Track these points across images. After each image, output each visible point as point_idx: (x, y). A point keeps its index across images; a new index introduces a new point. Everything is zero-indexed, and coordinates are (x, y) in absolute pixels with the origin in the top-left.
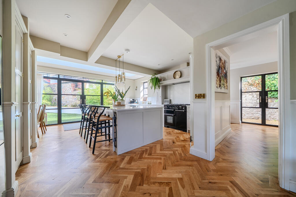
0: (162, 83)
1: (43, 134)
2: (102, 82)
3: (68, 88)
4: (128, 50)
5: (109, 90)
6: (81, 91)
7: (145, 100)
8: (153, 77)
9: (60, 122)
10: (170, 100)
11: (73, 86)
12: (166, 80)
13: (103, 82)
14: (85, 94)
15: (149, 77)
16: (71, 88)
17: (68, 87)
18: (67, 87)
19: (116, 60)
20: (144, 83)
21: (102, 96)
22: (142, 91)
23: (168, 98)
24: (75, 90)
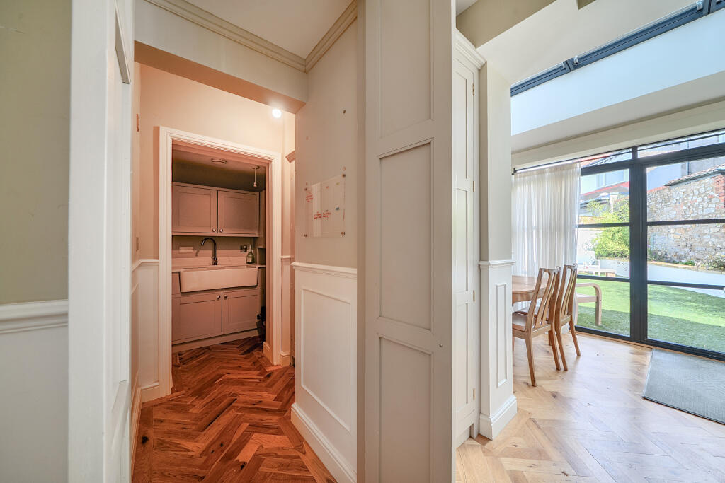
3: (700, 199)
16: (711, 198)
17: (700, 195)
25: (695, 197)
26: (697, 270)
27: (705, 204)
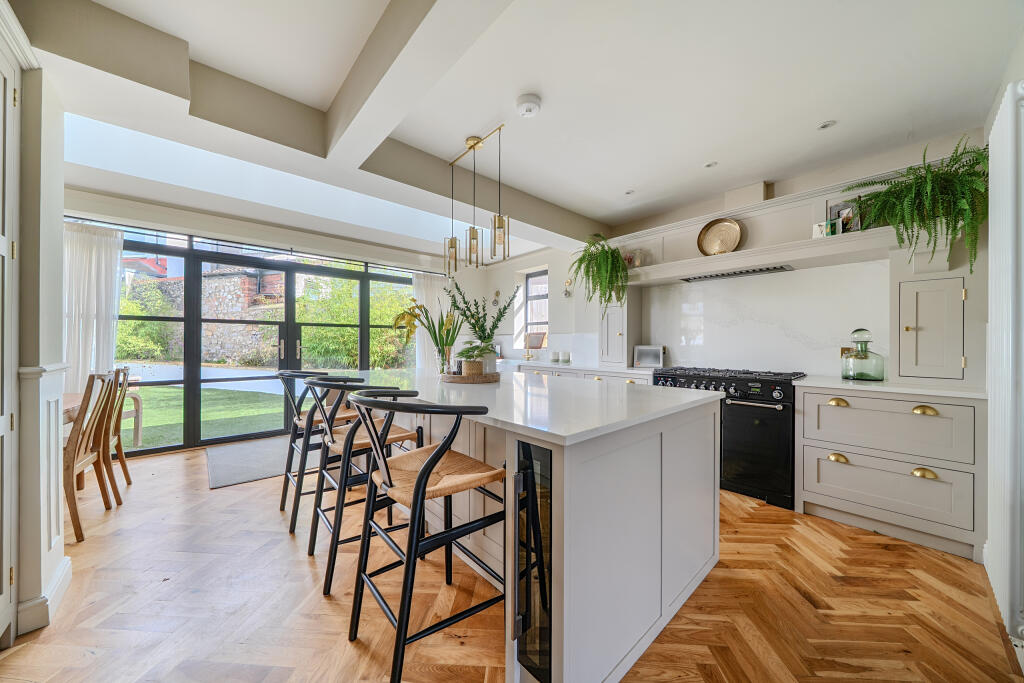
0: (637, 276)
1: (108, 507)
2: (366, 269)
3: (230, 297)
4: (533, 98)
5: (419, 303)
6: (283, 305)
7: (535, 343)
8: (593, 248)
9: (193, 438)
10: (664, 349)
11: (249, 290)
12: (651, 264)
13: (371, 271)
14: (297, 321)
15: (577, 247)
16: (238, 297)
17: (229, 292)
18: (223, 292)
19: (452, 164)
20: (528, 276)
21: (364, 326)
22: (520, 308)
23: (653, 341)
24: (255, 303)
25: (225, 294)
26: (227, 367)
27: (234, 302)
